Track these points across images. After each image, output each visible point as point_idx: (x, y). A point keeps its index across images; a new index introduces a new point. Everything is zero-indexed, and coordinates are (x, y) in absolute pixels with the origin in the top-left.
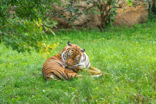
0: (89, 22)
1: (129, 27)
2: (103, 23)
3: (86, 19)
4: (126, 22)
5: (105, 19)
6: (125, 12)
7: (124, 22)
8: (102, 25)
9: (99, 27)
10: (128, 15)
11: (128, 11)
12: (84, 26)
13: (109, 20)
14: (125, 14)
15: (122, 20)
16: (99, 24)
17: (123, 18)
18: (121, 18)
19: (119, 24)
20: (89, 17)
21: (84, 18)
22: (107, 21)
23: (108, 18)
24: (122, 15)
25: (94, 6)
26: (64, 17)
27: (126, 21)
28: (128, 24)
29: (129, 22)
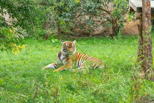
0: (106, 32)
1: (135, 36)
2: (114, 33)
3: (103, 30)
4: (133, 33)
5: (116, 30)
6: (133, 25)
7: (132, 33)
8: (113, 34)
9: (111, 35)
10: (135, 28)
11: (134, 25)
12: (102, 35)
13: (118, 31)
14: (132, 27)
15: (130, 31)
16: (111, 34)
17: (131, 30)
18: (130, 29)
19: (128, 34)
20: (105, 29)
21: (102, 30)
22: (117, 32)
23: (117, 29)
24: (130, 27)
25: (107, 20)
26: (85, 28)
27: (133, 31)
28: (134, 34)
29: (136, 33)
